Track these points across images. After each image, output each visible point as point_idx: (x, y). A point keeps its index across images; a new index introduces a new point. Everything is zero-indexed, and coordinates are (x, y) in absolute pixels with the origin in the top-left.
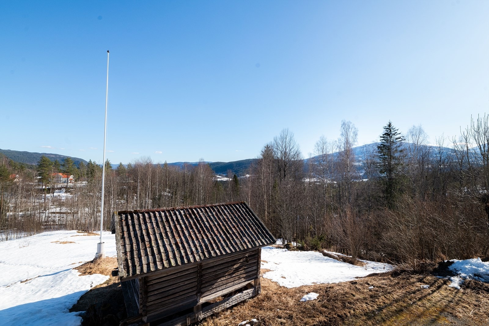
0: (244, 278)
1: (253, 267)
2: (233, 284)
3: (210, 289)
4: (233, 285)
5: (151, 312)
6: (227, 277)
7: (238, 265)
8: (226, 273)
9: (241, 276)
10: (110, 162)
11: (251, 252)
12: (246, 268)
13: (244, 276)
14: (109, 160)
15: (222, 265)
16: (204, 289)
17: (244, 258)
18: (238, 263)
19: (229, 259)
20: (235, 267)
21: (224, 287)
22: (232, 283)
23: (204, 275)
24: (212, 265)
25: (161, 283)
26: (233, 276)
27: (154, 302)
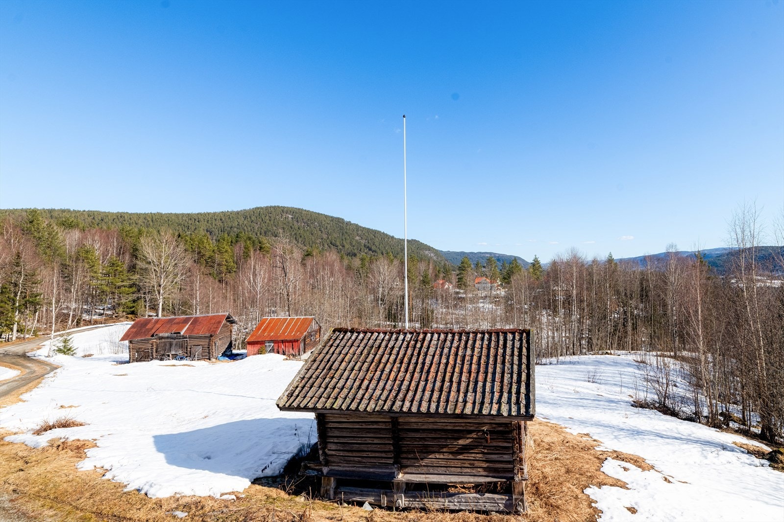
0: (485, 469)
1: (504, 456)
2: (461, 472)
3: (417, 464)
4: (460, 474)
5: (334, 464)
6: (446, 456)
7: (468, 441)
8: (443, 448)
9: (477, 464)
10: (539, 260)
11: (494, 426)
12: (486, 451)
13: (485, 465)
14: (537, 257)
15: (433, 432)
16: (406, 460)
17: (479, 431)
18: (468, 438)
19: (447, 426)
20: (461, 442)
21: (441, 470)
22: (459, 470)
23: (403, 439)
24: (415, 427)
25: (341, 430)
26: (458, 457)
27: (337, 452)
